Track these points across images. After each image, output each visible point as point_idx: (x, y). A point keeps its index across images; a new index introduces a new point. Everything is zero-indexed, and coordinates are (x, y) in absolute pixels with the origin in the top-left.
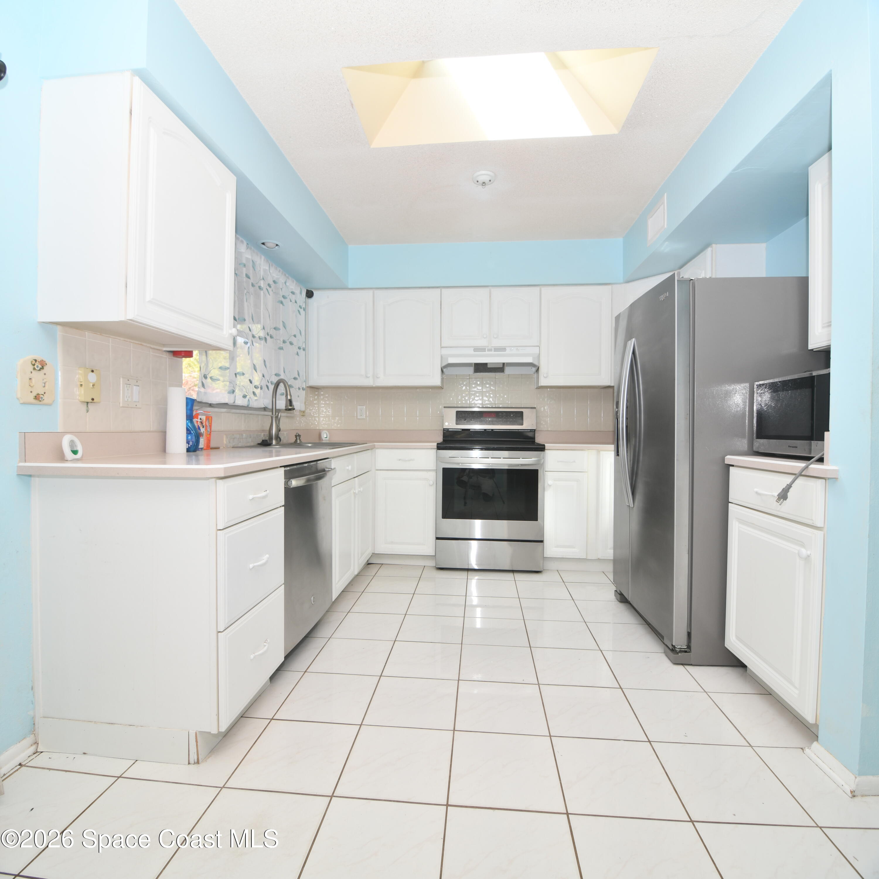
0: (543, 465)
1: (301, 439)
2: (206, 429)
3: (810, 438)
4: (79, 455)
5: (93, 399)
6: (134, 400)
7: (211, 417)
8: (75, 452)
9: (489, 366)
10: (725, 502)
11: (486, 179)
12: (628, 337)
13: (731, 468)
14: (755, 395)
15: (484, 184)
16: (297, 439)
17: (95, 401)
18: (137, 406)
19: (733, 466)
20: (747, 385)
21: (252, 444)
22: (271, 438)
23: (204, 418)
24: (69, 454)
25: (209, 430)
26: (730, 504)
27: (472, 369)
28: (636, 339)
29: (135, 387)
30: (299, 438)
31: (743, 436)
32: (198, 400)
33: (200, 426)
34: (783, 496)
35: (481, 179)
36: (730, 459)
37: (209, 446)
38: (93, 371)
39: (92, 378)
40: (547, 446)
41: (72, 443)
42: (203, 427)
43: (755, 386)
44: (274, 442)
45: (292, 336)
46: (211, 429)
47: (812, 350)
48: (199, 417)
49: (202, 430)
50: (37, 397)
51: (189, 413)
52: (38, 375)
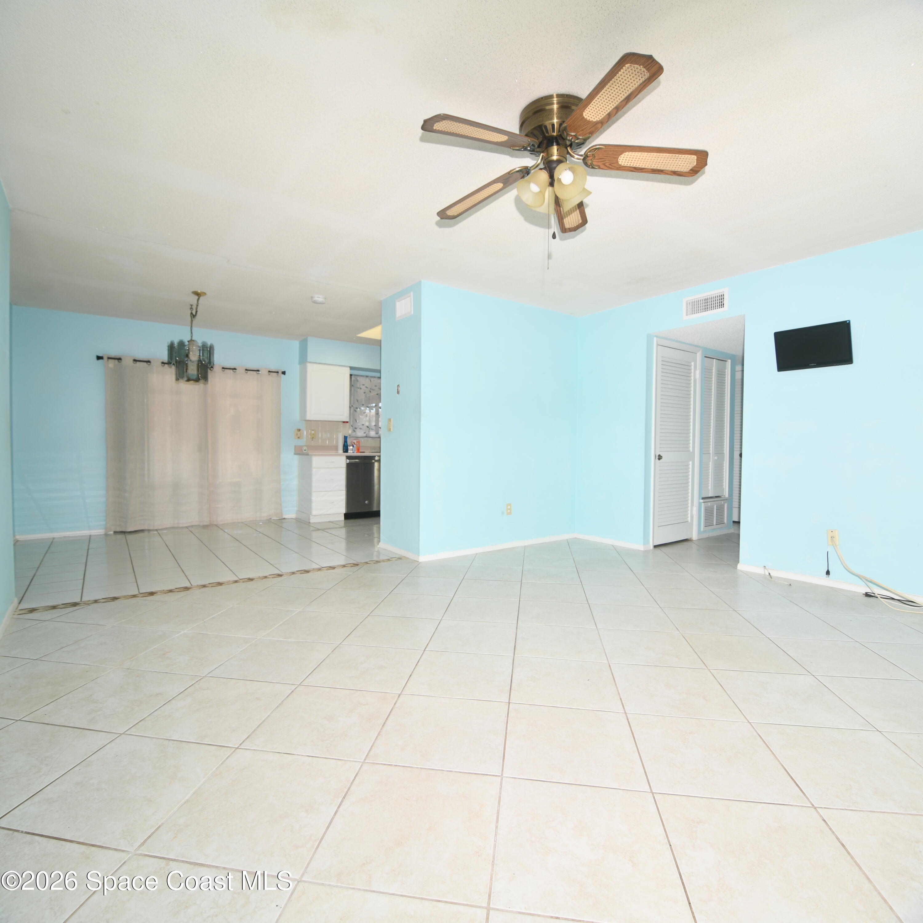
4: (306, 451)
5: (313, 437)
32: (351, 436)
33: (353, 444)
38: (313, 431)
41: (306, 448)
48: (353, 442)
49: (355, 446)
50: (298, 438)
51: (346, 440)
52: (299, 433)
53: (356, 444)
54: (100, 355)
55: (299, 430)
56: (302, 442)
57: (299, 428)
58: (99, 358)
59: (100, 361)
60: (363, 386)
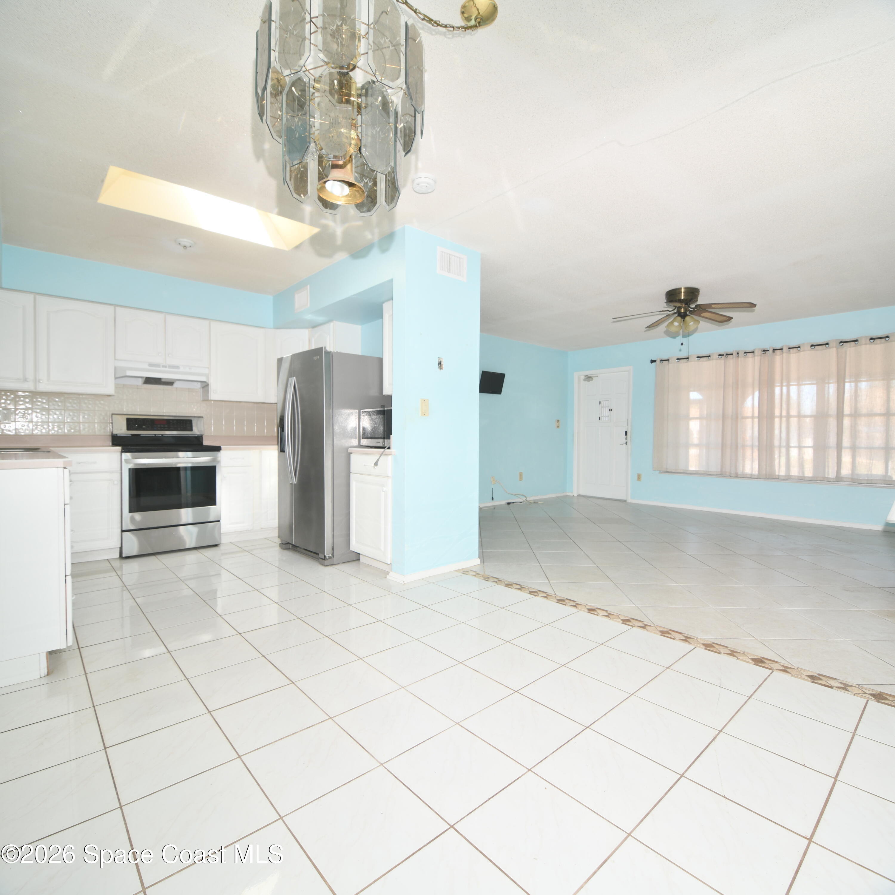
0: (219, 462)
3: (384, 438)
9: (163, 380)
10: (349, 473)
11: (187, 244)
12: (290, 375)
13: (351, 455)
14: (361, 416)
15: (185, 248)
19: (352, 453)
20: (357, 411)
26: (351, 474)
27: (140, 381)
28: (296, 377)
31: (356, 438)
34: (376, 464)
35: (183, 243)
36: (350, 450)
40: (222, 447)
43: (361, 412)
47: (384, 395)
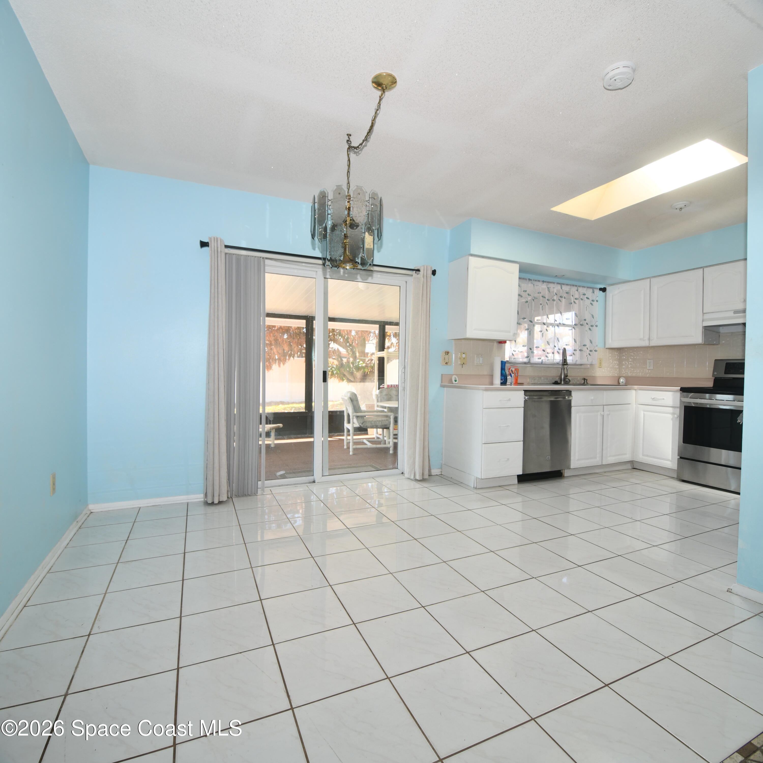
1: (587, 381)
2: (515, 374)
4: (457, 382)
5: (464, 363)
6: (480, 363)
7: (518, 369)
8: (456, 381)
16: (585, 381)
17: (464, 364)
18: (482, 365)
21: (549, 383)
22: (561, 380)
23: (513, 369)
24: (454, 382)
25: (517, 375)
29: (480, 358)
30: (586, 381)
32: (509, 361)
33: (511, 373)
37: (517, 382)
38: (464, 353)
39: (464, 356)
41: (455, 378)
42: (513, 373)
44: (563, 383)
45: (583, 320)
46: (518, 374)
48: (511, 369)
49: (513, 375)
50: (446, 363)
51: (503, 367)
52: (447, 356)
53: (514, 372)
54: (205, 240)
55: (447, 353)
56: (450, 370)
57: (448, 350)
58: (204, 244)
59: (205, 249)
60: (524, 293)
